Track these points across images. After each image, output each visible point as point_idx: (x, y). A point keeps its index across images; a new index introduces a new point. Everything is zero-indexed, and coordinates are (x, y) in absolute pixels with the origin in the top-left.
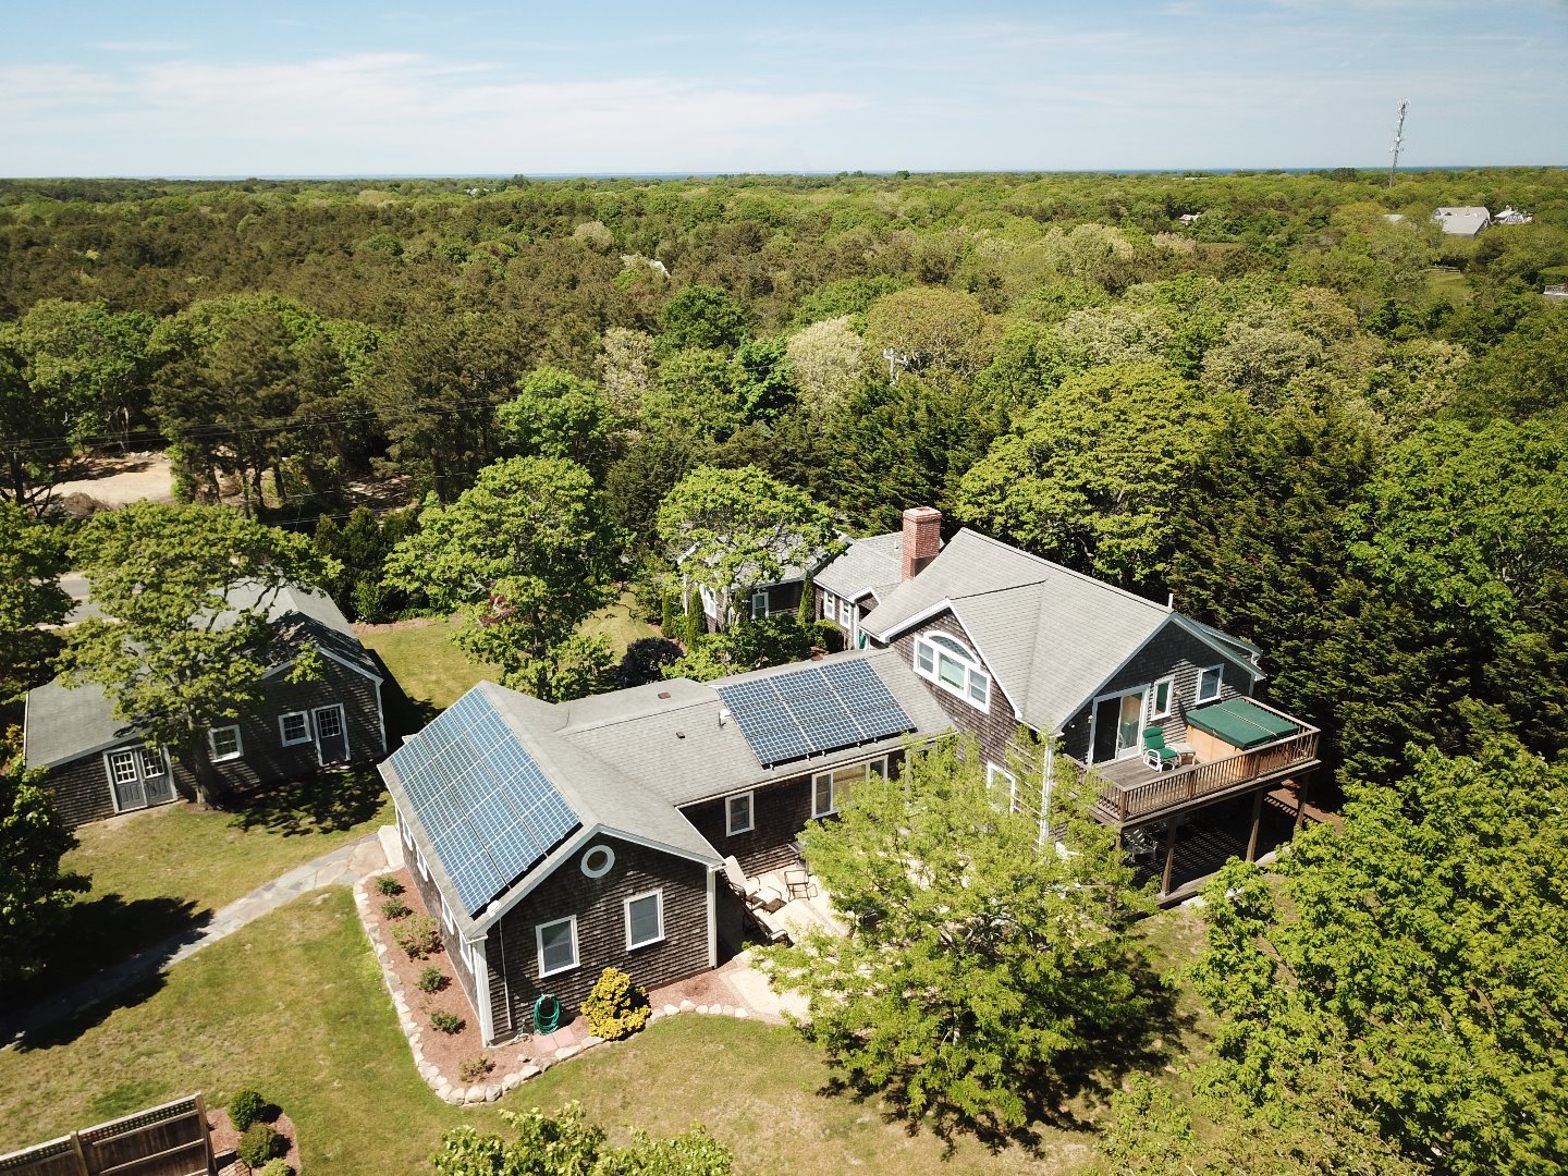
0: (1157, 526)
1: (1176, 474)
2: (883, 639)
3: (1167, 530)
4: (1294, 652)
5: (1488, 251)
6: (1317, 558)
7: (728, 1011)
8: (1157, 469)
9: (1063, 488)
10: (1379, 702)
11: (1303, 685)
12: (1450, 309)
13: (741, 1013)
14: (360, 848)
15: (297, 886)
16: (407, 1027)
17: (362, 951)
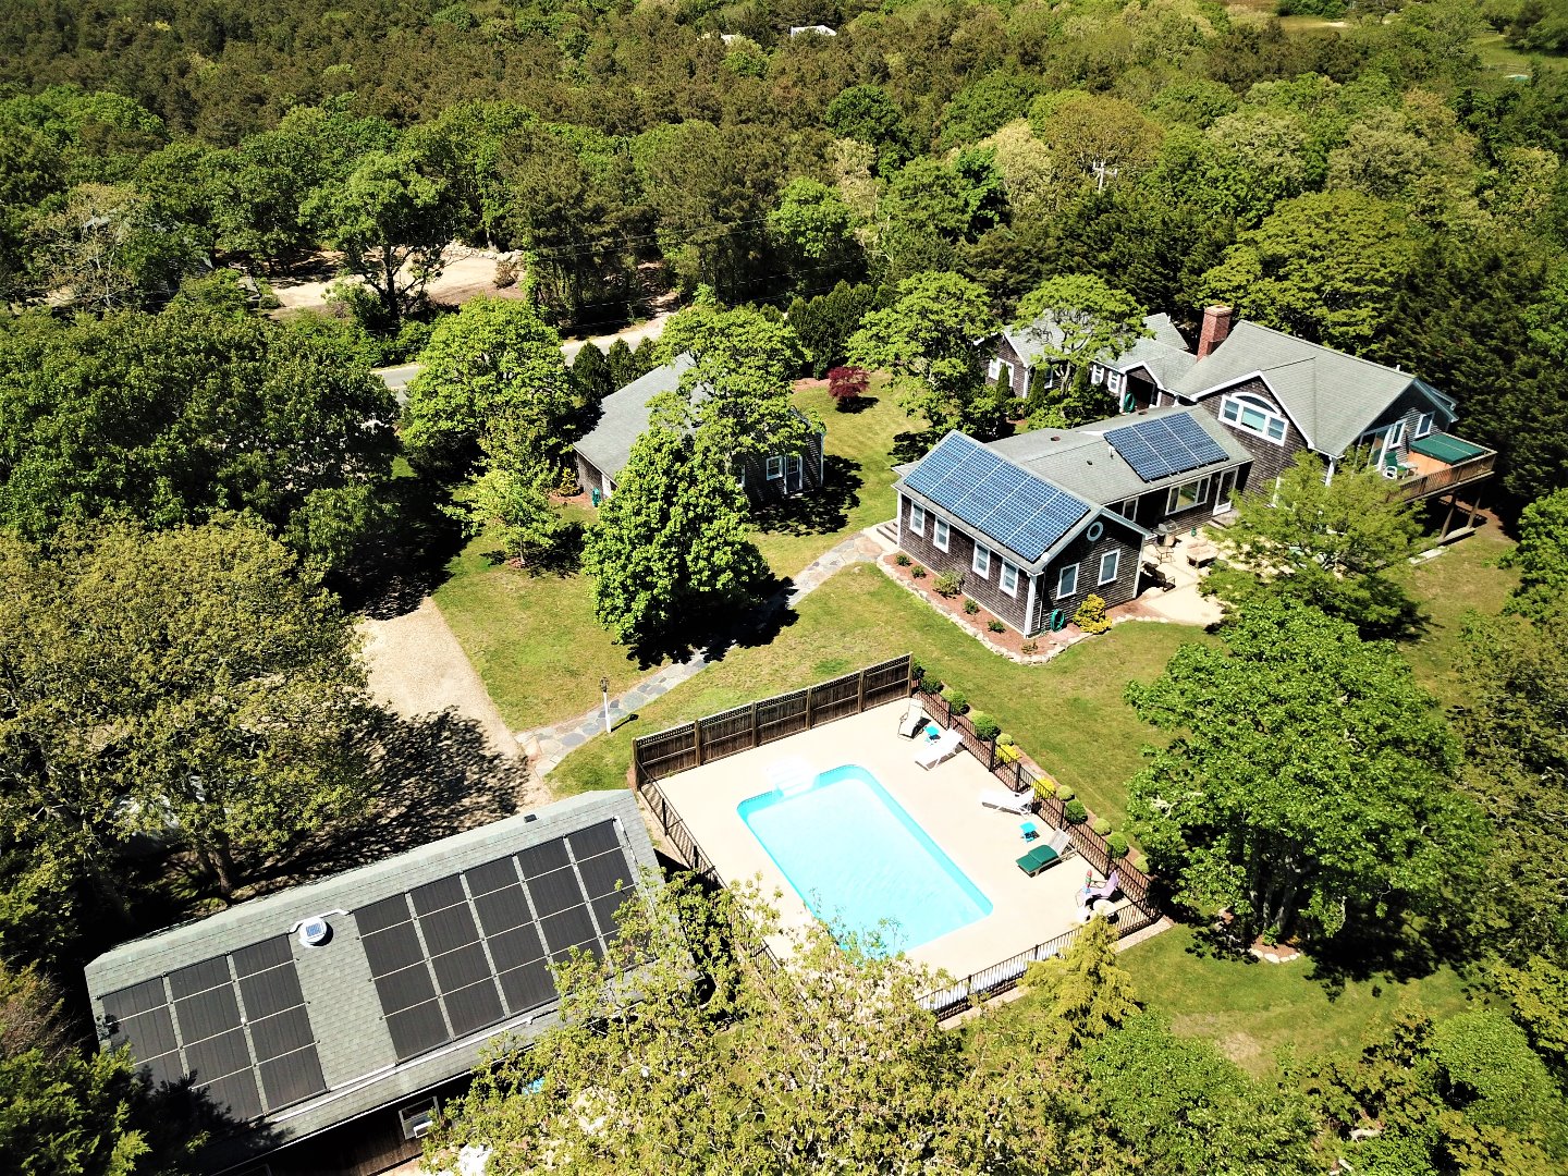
0: (1373, 317)
1: (1390, 280)
2: (1193, 398)
3: (1381, 320)
4: (1483, 403)
5: (1528, 15)
6: (1506, 341)
7: (1155, 619)
8: (1378, 276)
9: (1301, 290)
10: (1550, 432)
11: (1487, 424)
12: (1516, 96)
13: (1163, 620)
14: (857, 541)
15: (834, 563)
16: (970, 630)
17: (908, 595)
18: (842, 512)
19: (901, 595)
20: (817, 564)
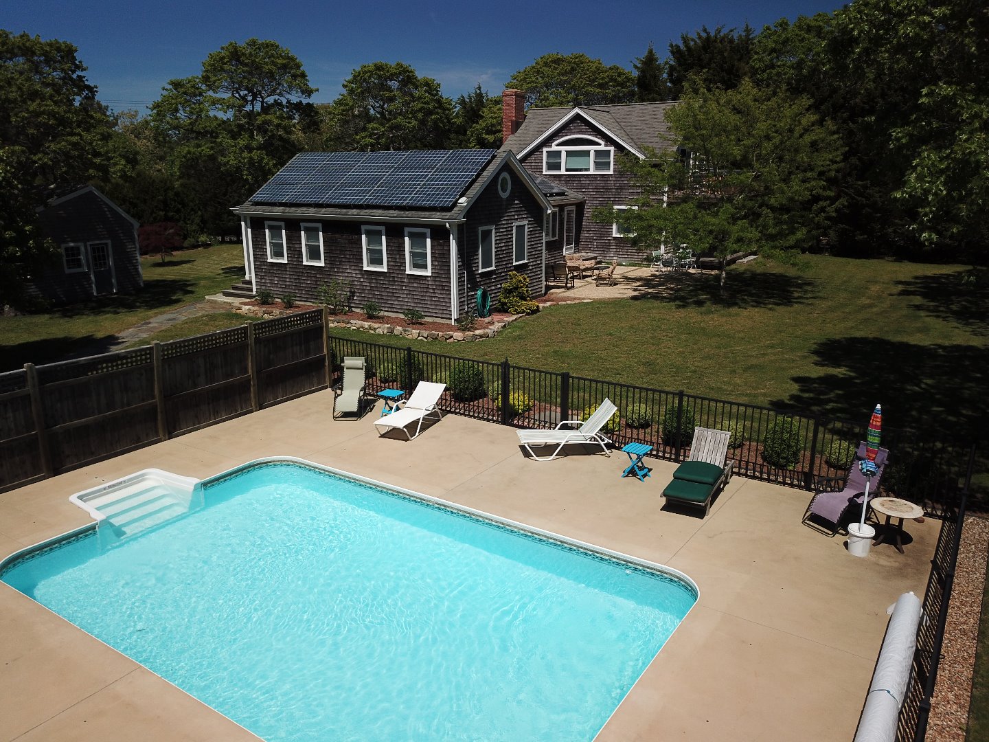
7: (577, 302)
13: (587, 301)
14: (199, 305)
15: (172, 319)
16: (382, 329)
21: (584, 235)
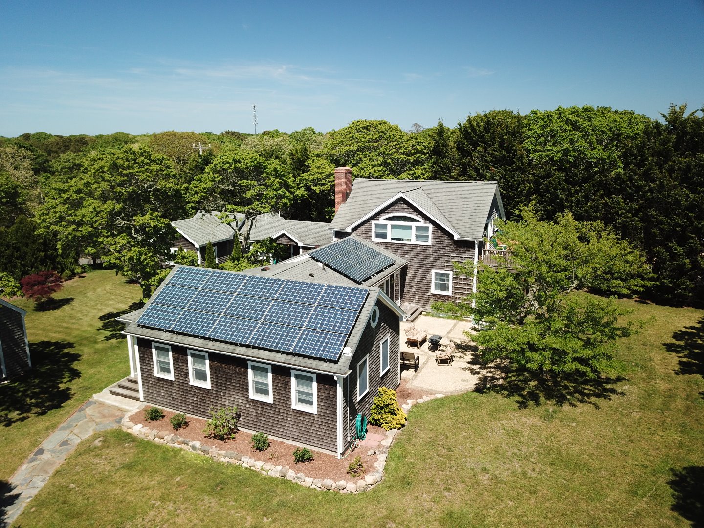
2: (349, 230)
7: (433, 397)
14: (89, 411)
15: (65, 443)
16: (274, 471)
17: (176, 452)
18: (62, 386)
19: (167, 456)
20: (41, 452)
21: (407, 290)
